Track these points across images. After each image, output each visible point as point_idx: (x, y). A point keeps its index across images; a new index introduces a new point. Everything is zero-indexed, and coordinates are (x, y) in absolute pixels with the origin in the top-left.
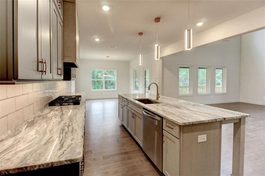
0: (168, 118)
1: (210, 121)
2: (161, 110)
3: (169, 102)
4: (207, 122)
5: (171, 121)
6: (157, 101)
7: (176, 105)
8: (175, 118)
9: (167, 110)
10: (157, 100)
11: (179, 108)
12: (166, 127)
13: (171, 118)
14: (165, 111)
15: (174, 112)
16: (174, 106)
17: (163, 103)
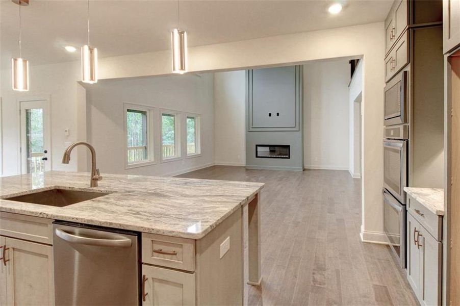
0: (159, 231)
1: (235, 210)
2: (126, 214)
3: (130, 186)
4: (232, 212)
5: (171, 235)
6: (95, 188)
7: (153, 192)
8: (178, 224)
9: (142, 209)
10: (91, 186)
11: (164, 196)
12: (153, 256)
13: (170, 229)
14: (138, 213)
15: (164, 210)
16: (149, 193)
17: (116, 192)
